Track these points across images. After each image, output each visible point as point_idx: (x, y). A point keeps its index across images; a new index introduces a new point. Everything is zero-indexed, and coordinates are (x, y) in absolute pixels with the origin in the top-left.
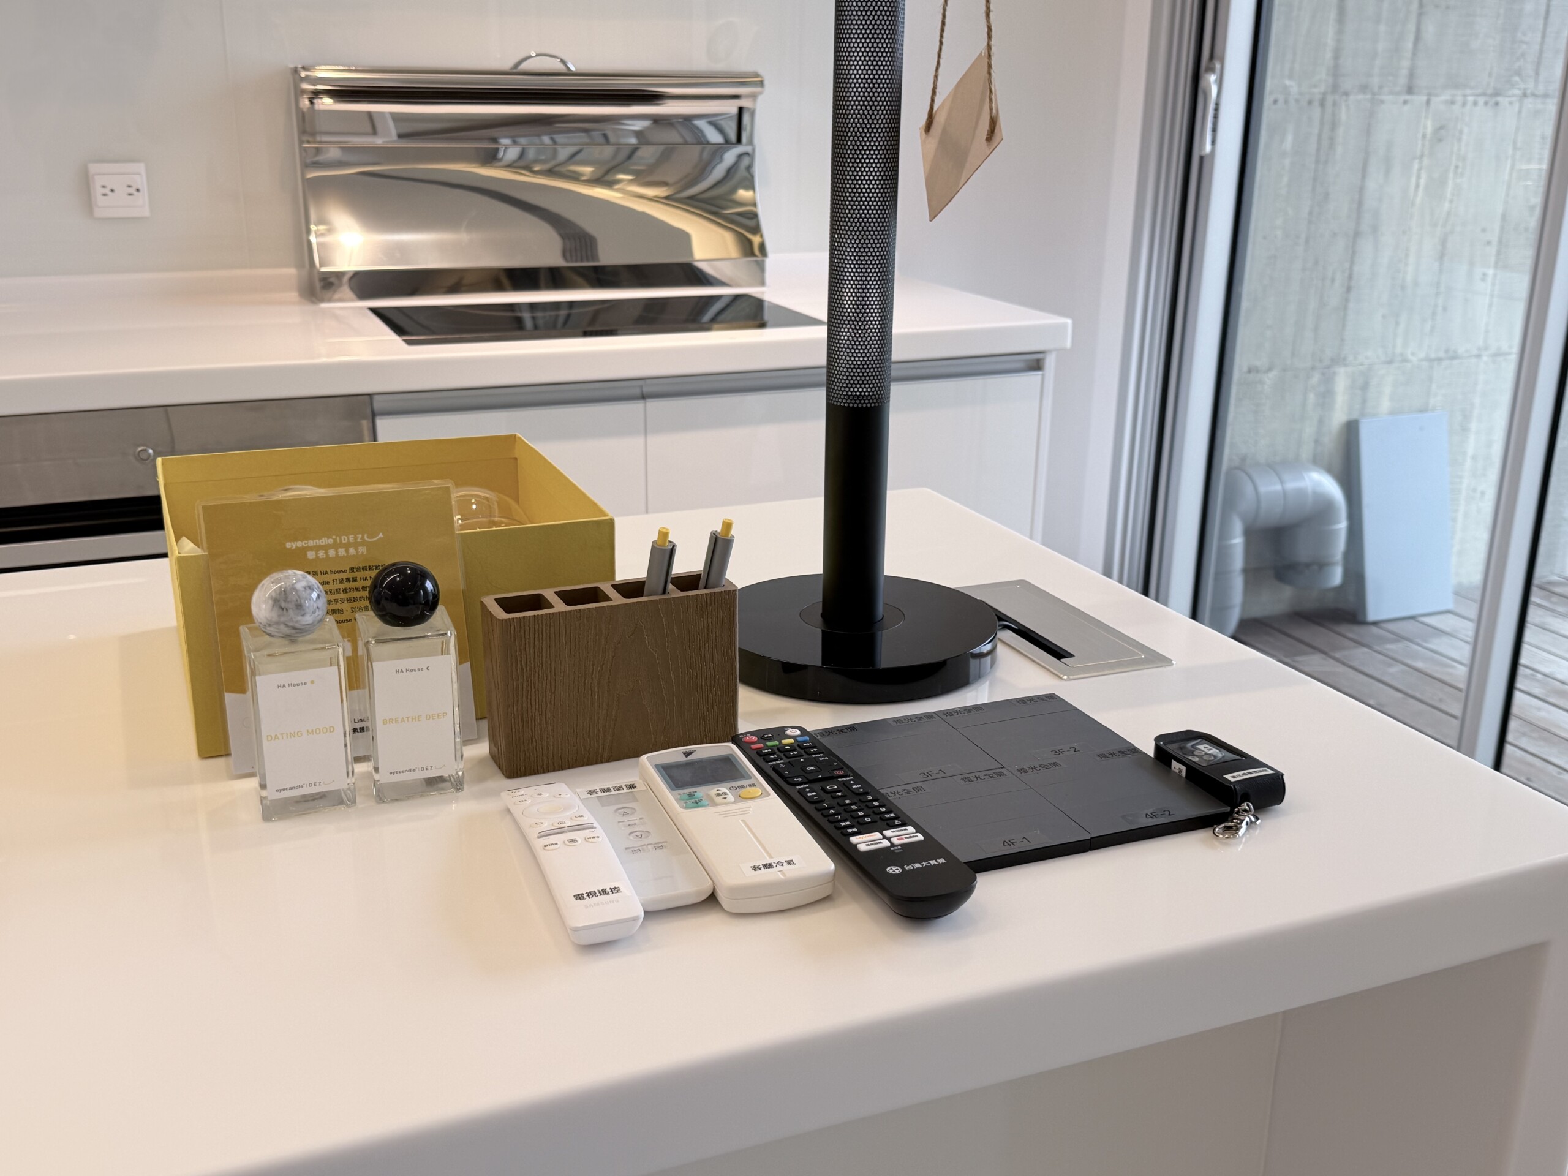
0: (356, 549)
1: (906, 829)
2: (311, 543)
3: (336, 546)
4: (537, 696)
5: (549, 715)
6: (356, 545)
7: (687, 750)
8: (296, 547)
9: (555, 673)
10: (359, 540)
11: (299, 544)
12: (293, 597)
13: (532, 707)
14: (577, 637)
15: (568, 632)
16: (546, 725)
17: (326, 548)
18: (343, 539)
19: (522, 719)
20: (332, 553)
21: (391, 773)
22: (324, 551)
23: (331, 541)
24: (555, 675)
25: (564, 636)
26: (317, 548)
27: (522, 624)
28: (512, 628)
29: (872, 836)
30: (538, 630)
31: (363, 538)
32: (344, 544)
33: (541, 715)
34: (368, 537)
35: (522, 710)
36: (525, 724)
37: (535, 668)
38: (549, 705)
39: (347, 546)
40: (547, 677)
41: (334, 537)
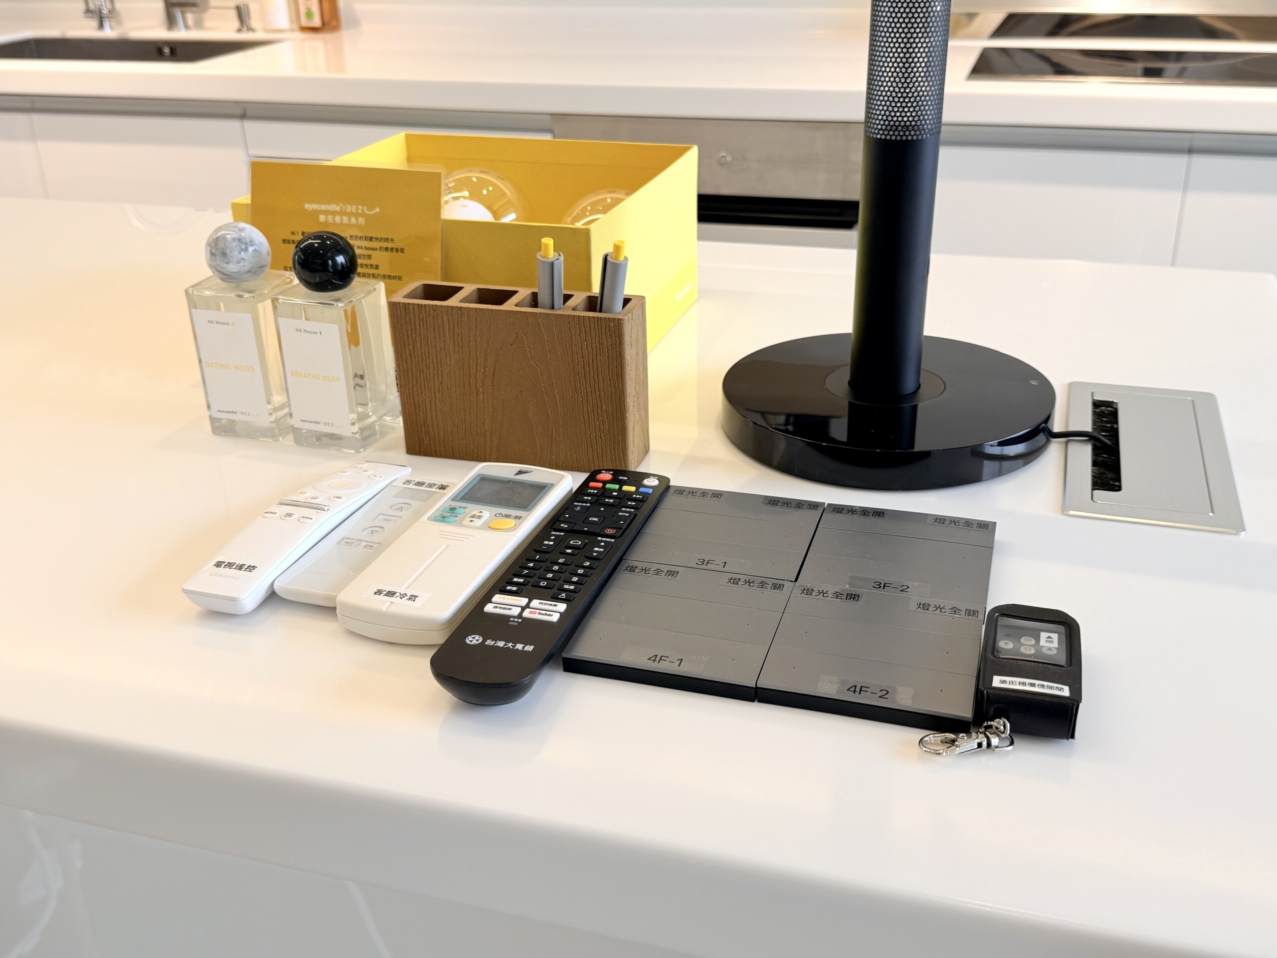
0: (357, 219)
1: (555, 605)
2: (323, 207)
3: (341, 213)
4: (426, 383)
5: (438, 404)
6: (357, 215)
7: (523, 469)
8: (313, 209)
9: (441, 365)
10: (360, 211)
11: (315, 207)
12: (221, 245)
13: (422, 392)
14: (460, 334)
15: (451, 326)
16: (436, 412)
17: (334, 213)
18: (348, 209)
19: (414, 402)
20: (338, 219)
21: (302, 420)
22: (332, 217)
23: (338, 208)
24: (441, 367)
25: (447, 331)
26: (326, 213)
27: (407, 309)
28: (398, 312)
29: (516, 600)
30: (423, 319)
31: (362, 210)
32: (348, 212)
33: (431, 402)
34: (367, 210)
35: (413, 393)
36: (417, 407)
37: (422, 355)
38: (437, 395)
39: (350, 215)
40: (433, 366)
41: (341, 205)
